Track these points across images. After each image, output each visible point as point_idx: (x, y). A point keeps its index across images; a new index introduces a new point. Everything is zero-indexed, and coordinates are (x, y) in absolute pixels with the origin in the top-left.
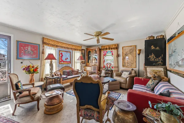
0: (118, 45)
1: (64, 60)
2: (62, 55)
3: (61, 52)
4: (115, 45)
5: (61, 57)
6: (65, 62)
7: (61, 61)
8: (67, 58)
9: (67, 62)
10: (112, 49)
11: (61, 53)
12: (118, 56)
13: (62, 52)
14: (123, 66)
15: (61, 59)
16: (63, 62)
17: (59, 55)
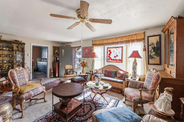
1: (113, 58)
2: (111, 53)
3: (109, 49)
5: (110, 54)
6: (113, 60)
7: (109, 59)
8: (117, 56)
9: (117, 60)
11: (110, 51)
13: (111, 49)
15: (109, 57)
16: (111, 60)
17: (107, 52)
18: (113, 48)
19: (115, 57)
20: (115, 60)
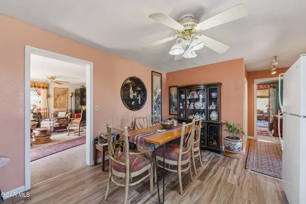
0: (48, 84)
4: (44, 84)
10: (39, 87)
12: (48, 96)
14: (54, 107)
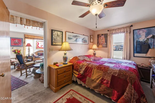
2: (38, 44)
3: (37, 42)
5: (38, 45)
6: (40, 48)
7: (38, 47)
11: (38, 43)
16: (39, 47)
17: (36, 44)
18: (40, 41)
19: (41, 46)
20: (41, 48)
